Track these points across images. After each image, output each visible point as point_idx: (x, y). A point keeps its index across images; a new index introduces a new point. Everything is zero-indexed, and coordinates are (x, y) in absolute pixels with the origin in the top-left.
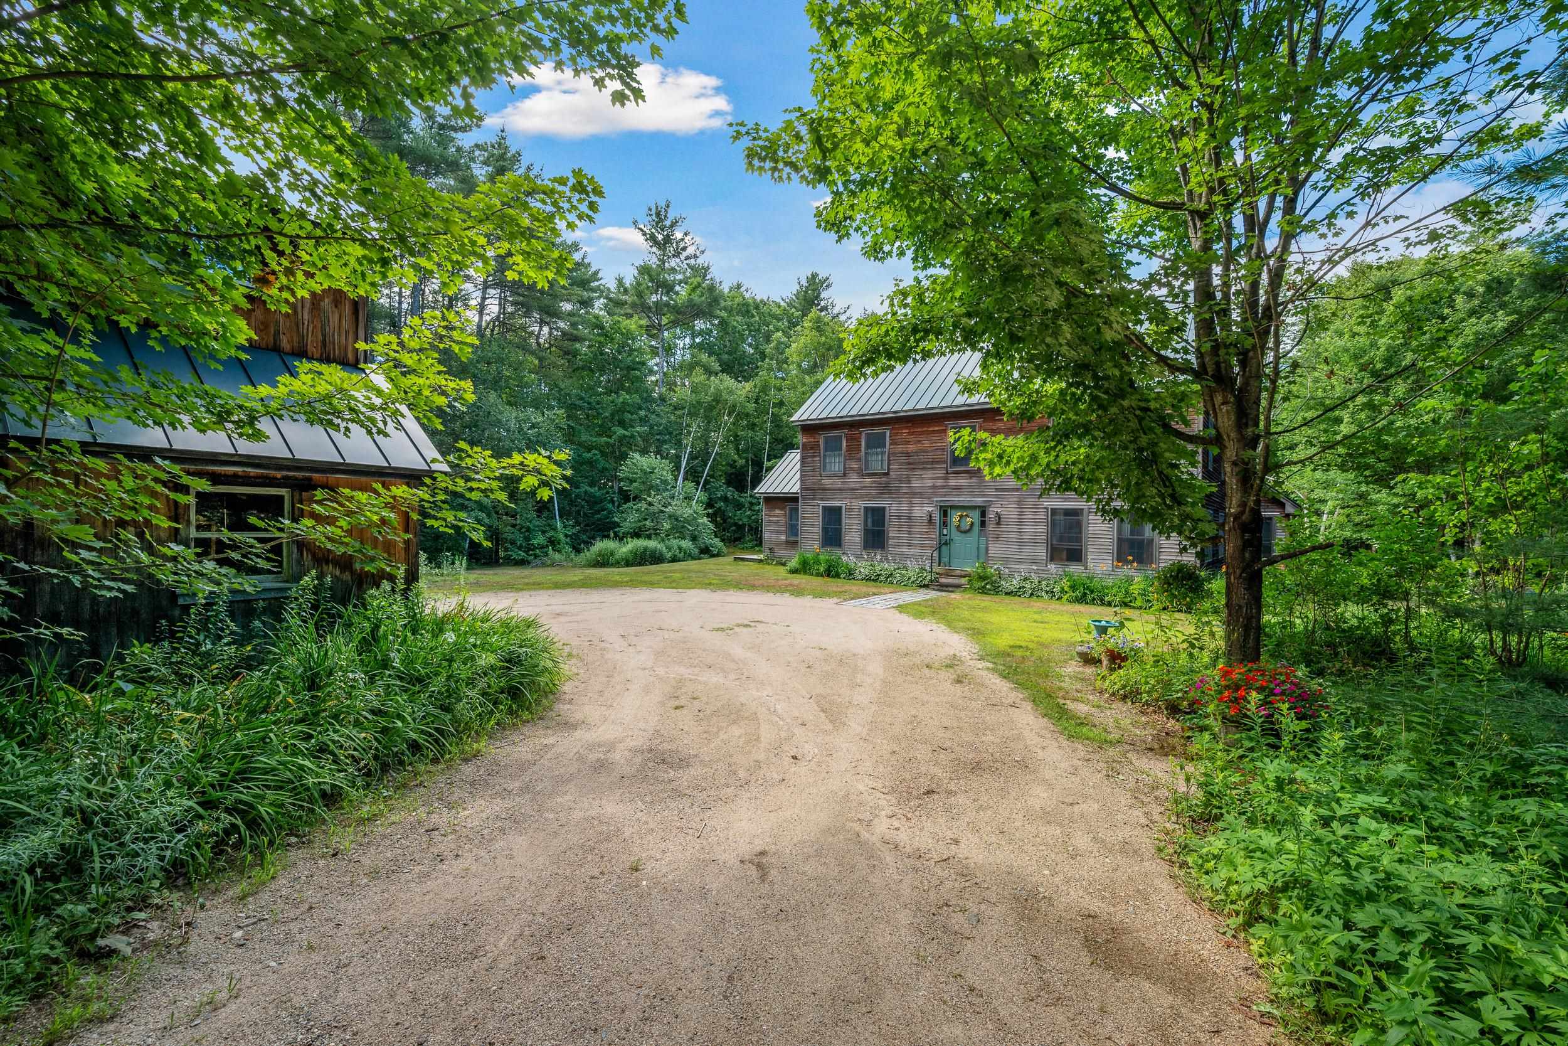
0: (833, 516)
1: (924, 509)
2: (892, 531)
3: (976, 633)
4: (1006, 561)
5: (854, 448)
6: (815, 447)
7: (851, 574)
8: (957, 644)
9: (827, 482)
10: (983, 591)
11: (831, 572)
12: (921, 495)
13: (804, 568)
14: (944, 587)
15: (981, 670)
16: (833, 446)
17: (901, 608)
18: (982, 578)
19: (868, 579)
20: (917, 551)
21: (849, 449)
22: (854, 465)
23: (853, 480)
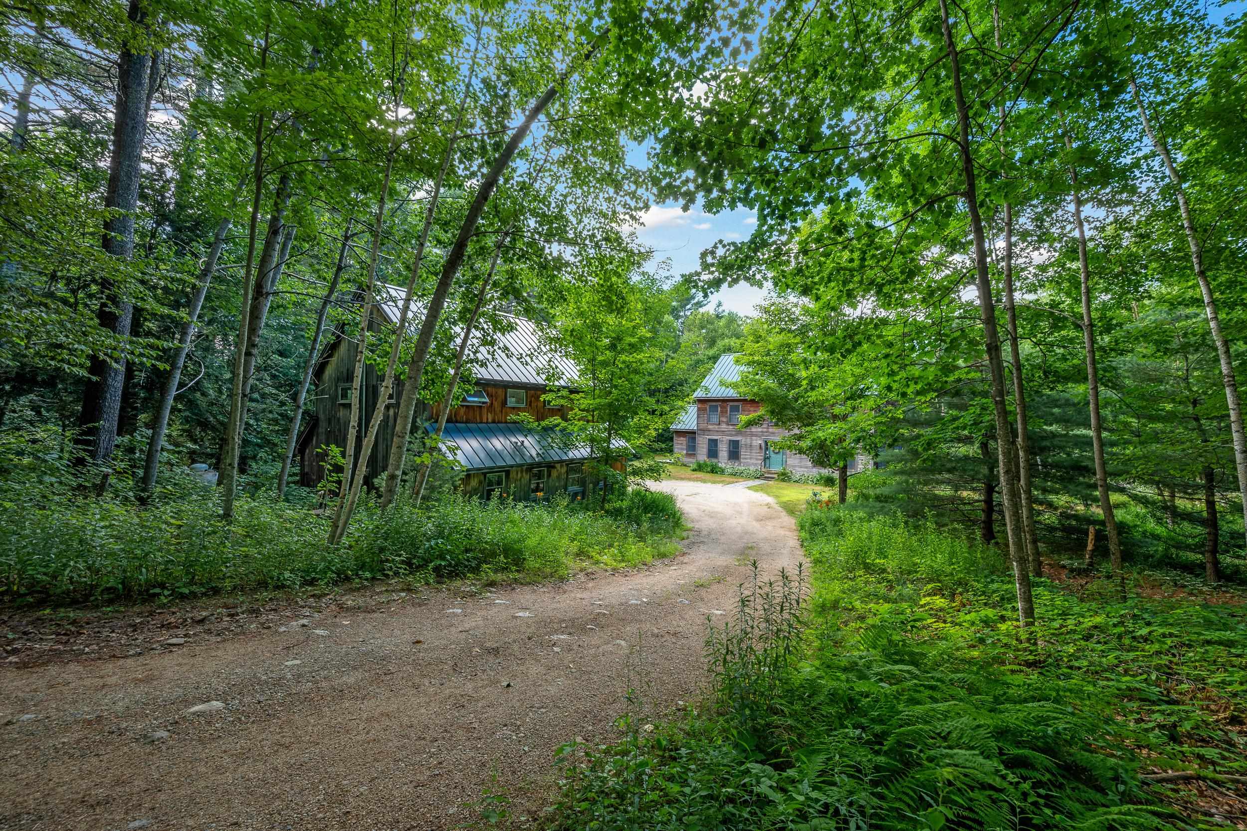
0: (713, 444)
1: (759, 441)
2: (743, 452)
3: (777, 497)
4: (794, 466)
5: (723, 412)
6: (705, 410)
7: (722, 472)
8: (770, 500)
9: (710, 427)
10: (783, 480)
11: (714, 470)
12: (756, 436)
13: (700, 468)
14: (767, 478)
15: (777, 507)
16: (714, 409)
17: (749, 488)
18: (783, 474)
19: (731, 474)
20: (753, 461)
21: (722, 412)
22: (724, 420)
23: (724, 427)
